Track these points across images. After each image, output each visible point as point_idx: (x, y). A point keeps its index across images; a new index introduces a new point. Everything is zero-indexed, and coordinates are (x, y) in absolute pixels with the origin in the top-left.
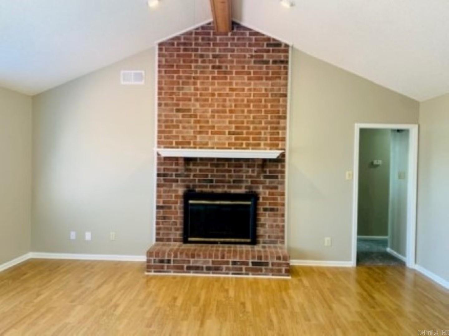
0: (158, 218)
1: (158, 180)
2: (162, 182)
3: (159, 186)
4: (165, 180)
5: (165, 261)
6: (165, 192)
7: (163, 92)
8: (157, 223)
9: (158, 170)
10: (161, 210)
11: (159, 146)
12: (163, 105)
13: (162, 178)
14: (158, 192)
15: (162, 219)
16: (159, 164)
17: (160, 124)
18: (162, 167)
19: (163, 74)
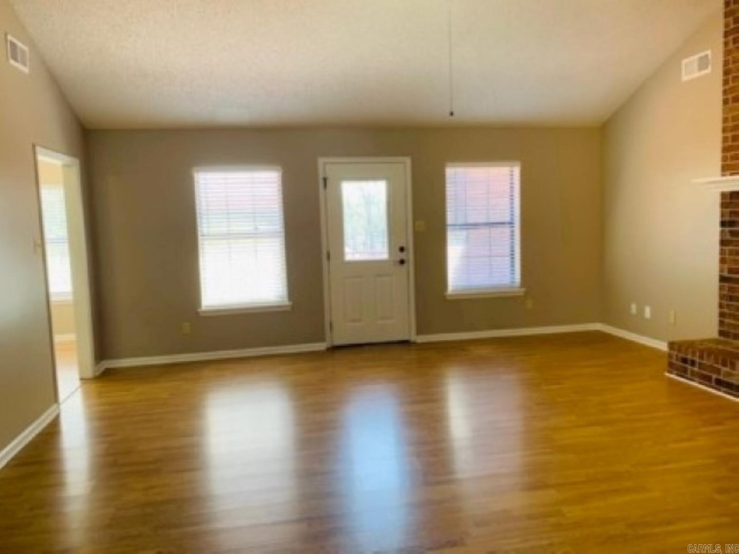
0: (722, 297)
1: (722, 232)
2: (728, 237)
3: (723, 243)
4: (732, 233)
5: (689, 362)
6: (731, 253)
7: (730, 77)
8: (721, 306)
9: (723, 215)
10: (726, 284)
11: (724, 173)
12: (730, 101)
13: (727, 229)
14: (722, 252)
15: (727, 300)
16: (723, 205)
17: (725, 135)
18: (728, 210)
19: (731, 46)
